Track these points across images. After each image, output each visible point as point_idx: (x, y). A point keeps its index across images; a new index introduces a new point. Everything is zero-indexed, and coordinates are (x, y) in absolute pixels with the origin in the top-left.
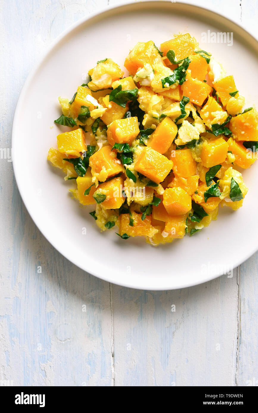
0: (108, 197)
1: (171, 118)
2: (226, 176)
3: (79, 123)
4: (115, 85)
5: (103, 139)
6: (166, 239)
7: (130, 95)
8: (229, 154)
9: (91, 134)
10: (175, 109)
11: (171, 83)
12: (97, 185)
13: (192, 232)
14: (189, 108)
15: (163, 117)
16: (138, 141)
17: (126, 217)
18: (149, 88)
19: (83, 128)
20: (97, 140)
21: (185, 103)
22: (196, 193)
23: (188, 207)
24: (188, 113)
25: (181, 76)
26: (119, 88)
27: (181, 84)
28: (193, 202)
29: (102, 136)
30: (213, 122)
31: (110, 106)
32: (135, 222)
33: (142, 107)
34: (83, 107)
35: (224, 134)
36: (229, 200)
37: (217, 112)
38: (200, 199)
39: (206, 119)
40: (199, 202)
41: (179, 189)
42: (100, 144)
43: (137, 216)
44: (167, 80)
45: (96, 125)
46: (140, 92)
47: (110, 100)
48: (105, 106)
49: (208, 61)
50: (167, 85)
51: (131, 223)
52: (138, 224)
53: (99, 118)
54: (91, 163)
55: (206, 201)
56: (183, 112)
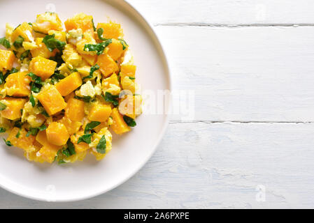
0: (8, 108)
1: (81, 75)
2: (101, 132)
3: (13, 48)
4: (51, 32)
5: (26, 68)
6: (39, 158)
7: (58, 44)
8: (110, 118)
9: (19, 60)
10: (86, 70)
11: (90, 50)
12: (4, 97)
13: (60, 161)
14: (96, 74)
15: (76, 71)
16: (50, 80)
17: (16, 130)
18: (75, 47)
19: (15, 53)
20: (21, 66)
21: (96, 69)
22: (75, 134)
23: (64, 142)
24: (94, 77)
25: (101, 49)
26: (53, 36)
27: (98, 55)
28: (69, 139)
29: (26, 65)
30: (108, 90)
31: (41, 46)
32: (21, 136)
33: (63, 57)
34: (20, 36)
35: (113, 104)
36: (95, 150)
37: (114, 85)
38: (75, 139)
39: (105, 87)
40: (74, 142)
41: (62, 125)
42: (22, 70)
43: (25, 132)
44: (89, 46)
45: (25, 55)
46: (66, 46)
47: (43, 42)
48: (37, 44)
49: (124, 48)
50: (87, 49)
51: (17, 136)
52: (22, 138)
53: (29, 51)
54: (7, 79)
55: (78, 143)
56: (91, 74)
